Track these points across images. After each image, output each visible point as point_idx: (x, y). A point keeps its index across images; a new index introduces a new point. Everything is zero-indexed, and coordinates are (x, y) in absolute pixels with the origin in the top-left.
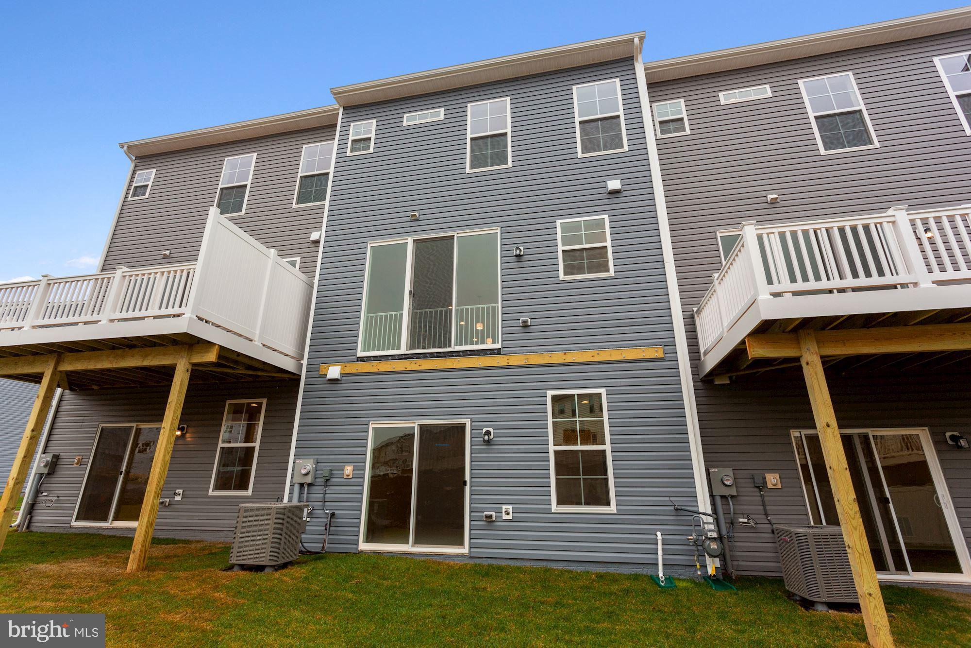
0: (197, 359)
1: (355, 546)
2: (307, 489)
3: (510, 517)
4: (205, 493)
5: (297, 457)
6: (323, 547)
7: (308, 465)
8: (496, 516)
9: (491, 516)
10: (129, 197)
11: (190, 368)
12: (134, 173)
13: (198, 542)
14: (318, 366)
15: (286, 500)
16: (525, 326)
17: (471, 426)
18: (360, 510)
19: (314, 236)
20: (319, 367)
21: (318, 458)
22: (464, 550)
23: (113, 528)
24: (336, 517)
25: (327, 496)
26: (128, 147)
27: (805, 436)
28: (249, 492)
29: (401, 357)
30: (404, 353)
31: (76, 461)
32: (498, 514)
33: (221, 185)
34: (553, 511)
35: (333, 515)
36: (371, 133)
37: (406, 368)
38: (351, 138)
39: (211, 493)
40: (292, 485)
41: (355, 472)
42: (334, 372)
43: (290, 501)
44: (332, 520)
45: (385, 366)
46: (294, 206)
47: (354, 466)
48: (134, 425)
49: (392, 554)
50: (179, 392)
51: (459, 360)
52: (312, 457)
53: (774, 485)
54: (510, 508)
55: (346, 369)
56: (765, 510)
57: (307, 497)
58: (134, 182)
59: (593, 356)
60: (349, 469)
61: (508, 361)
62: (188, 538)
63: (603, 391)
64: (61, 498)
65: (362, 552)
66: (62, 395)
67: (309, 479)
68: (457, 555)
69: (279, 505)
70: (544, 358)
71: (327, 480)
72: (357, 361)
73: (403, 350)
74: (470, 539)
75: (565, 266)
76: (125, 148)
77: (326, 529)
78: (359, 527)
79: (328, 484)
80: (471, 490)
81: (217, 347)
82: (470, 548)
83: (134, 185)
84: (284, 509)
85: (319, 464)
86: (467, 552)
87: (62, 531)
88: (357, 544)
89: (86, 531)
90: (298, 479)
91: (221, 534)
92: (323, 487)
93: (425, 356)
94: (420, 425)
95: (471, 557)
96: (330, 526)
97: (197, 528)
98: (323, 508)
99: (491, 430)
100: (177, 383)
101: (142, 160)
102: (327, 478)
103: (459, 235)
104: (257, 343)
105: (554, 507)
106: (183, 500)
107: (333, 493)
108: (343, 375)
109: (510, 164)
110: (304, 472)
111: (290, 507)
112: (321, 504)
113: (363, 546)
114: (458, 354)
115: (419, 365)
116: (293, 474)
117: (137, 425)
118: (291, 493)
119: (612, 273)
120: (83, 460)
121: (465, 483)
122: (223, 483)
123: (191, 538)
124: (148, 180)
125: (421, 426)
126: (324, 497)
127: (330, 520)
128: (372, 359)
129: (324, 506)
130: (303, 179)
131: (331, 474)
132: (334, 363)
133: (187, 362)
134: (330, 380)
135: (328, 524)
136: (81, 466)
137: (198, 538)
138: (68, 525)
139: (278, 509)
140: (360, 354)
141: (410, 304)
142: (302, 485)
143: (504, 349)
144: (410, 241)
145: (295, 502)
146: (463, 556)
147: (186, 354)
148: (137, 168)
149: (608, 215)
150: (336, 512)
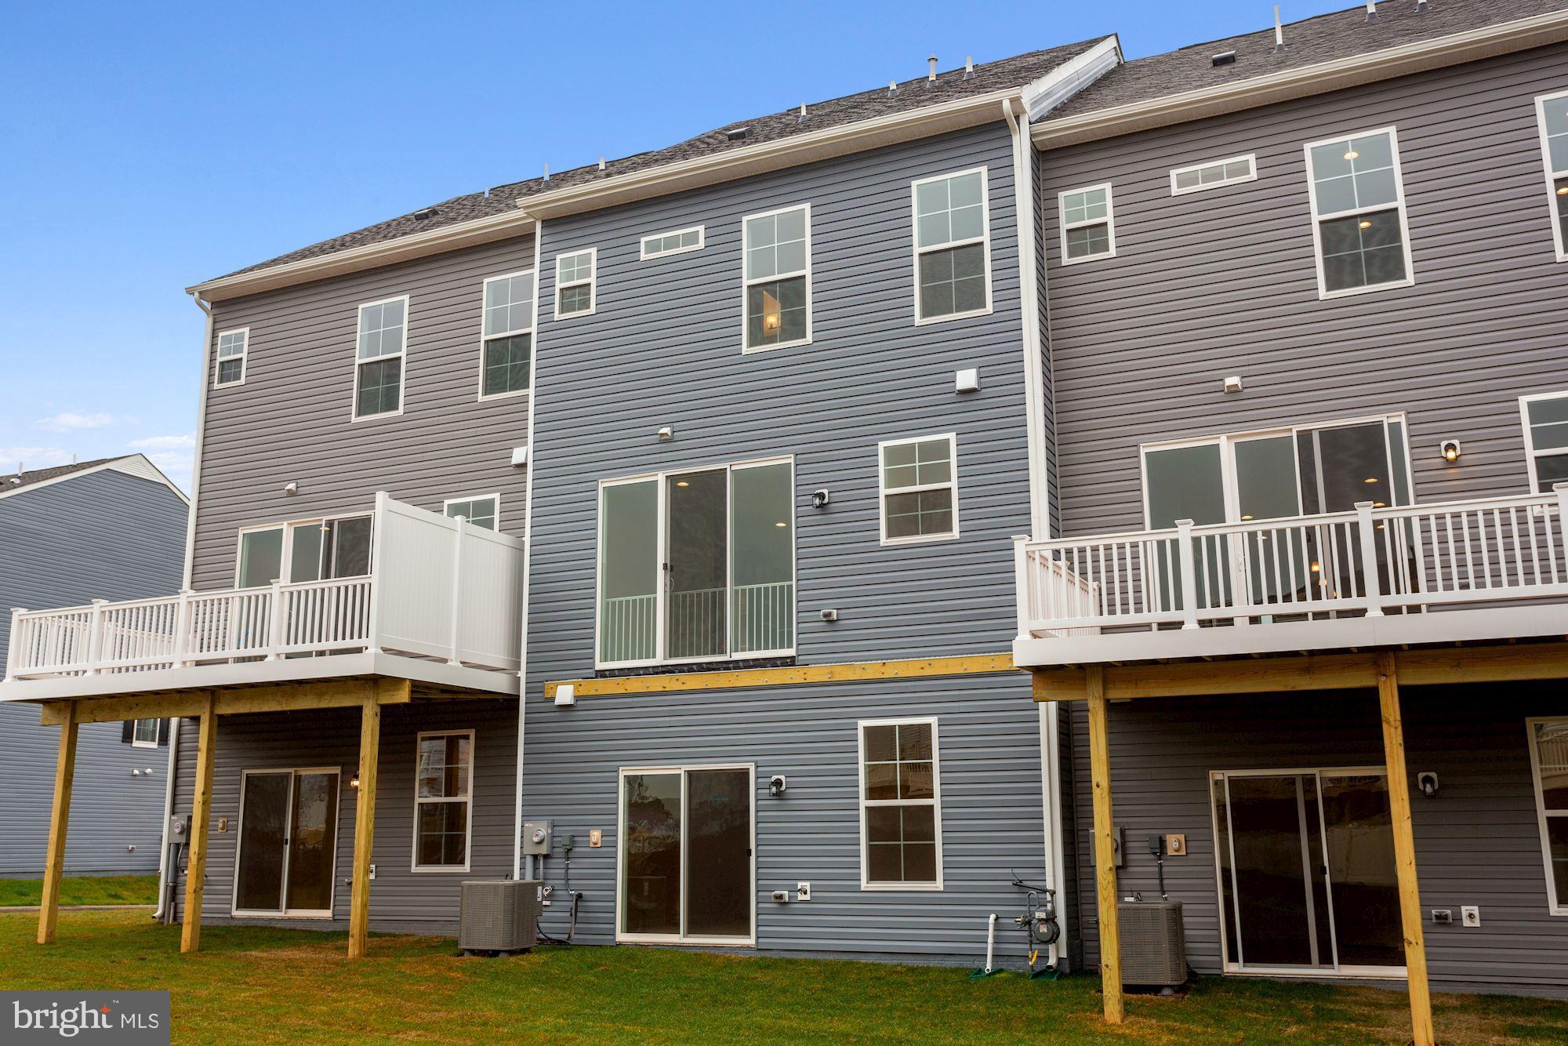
0: (387, 699)
1: (612, 937)
2: (544, 863)
3: (807, 897)
4: (406, 869)
5: (525, 818)
6: (569, 937)
7: (542, 830)
8: (789, 897)
9: (781, 897)
10: (216, 382)
11: (378, 710)
12: (214, 336)
13: (407, 935)
14: (541, 684)
15: (517, 877)
16: (829, 619)
17: (756, 772)
18: (615, 890)
19: (518, 455)
20: (543, 687)
21: (553, 820)
22: (751, 941)
23: (290, 919)
24: (583, 898)
25: (570, 871)
26: (200, 293)
27: (1229, 780)
28: (467, 868)
29: (657, 670)
30: (661, 664)
31: (220, 825)
32: (792, 894)
33: (359, 358)
34: (862, 889)
35: (580, 896)
36: (589, 276)
37: (664, 688)
38: (559, 285)
39: (414, 869)
40: (523, 857)
41: (604, 838)
42: (564, 694)
43: (522, 876)
44: (579, 903)
45: (635, 685)
46: (481, 398)
47: (602, 831)
48: (292, 770)
49: (659, 947)
50: (372, 744)
51: (737, 674)
52: (547, 818)
53: (1177, 851)
54: (807, 885)
55: (580, 688)
56: (1162, 885)
57: (545, 874)
58: (218, 353)
59: (922, 668)
60: (596, 835)
61: (805, 676)
62: (392, 931)
63: (933, 720)
64: (209, 878)
65: (620, 944)
66: (180, 726)
67: (543, 849)
68: (742, 948)
69: (508, 882)
70: (855, 670)
71: (569, 850)
72: (596, 677)
73: (659, 660)
74: (758, 926)
75: (889, 521)
76: (197, 294)
77: (571, 915)
78: (614, 912)
79: (571, 855)
80: (757, 862)
81: (408, 682)
82: (758, 938)
83: (219, 359)
84: (514, 886)
85: (555, 828)
86: (754, 943)
87: (221, 923)
88: (614, 934)
89: (254, 923)
90: (531, 850)
91: (435, 925)
92: (564, 860)
93: (690, 668)
94: (688, 771)
95: (758, 949)
96: (576, 912)
97: (402, 918)
98: (567, 888)
99: (782, 778)
100: (367, 732)
101: (223, 310)
102: (568, 847)
103: (733, 468)
104: (454, 663)
105: (864, 884)
106: (379, 878)
107: (578, 866)
108: (577, 698)
109: (809, 338)
110: (536, 839)
111: (520, 885)
112: (563, 882)
113: (622, 937)
114: (736, 665)
115: (683, 683)
116: (522, 843)
117: (296, 771)
118: (522, 868)
119: (955, 534)
120: (230, 823)
121: (749, 852)
122: (428, 856)
123: (397, 932)
124: (239, 350)
125: (690, 774)
126: (567, 873)
127: (576, 903)
128: (617, 673)
129: (567, 885)
130: (490, 343)
131: (574, 842)
132: (564, 679)
133: (374, 702)
134: (560, 706)
135: (574, 909)
136: (229, 832)
137: (408, 932)
138: (229, 916)
139: (506, 887)
140: (600, 665)
141: (665, 585)
142: (535, 857)
143: (800, 658)
144: (661, 478)
145: (529, 878)
146: (748, 948)
147: (372, 693)
148: (218, 326)
149: (955, 433)
150: (584, 893)
